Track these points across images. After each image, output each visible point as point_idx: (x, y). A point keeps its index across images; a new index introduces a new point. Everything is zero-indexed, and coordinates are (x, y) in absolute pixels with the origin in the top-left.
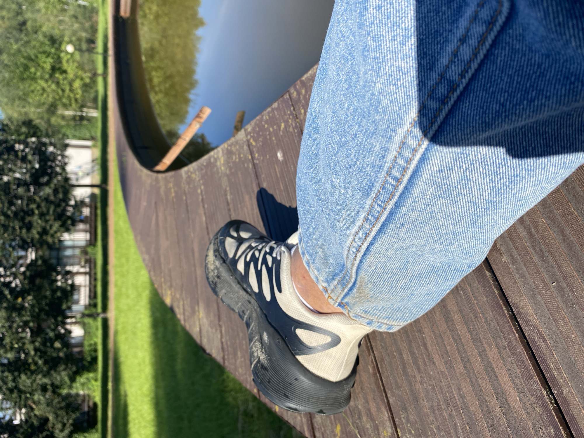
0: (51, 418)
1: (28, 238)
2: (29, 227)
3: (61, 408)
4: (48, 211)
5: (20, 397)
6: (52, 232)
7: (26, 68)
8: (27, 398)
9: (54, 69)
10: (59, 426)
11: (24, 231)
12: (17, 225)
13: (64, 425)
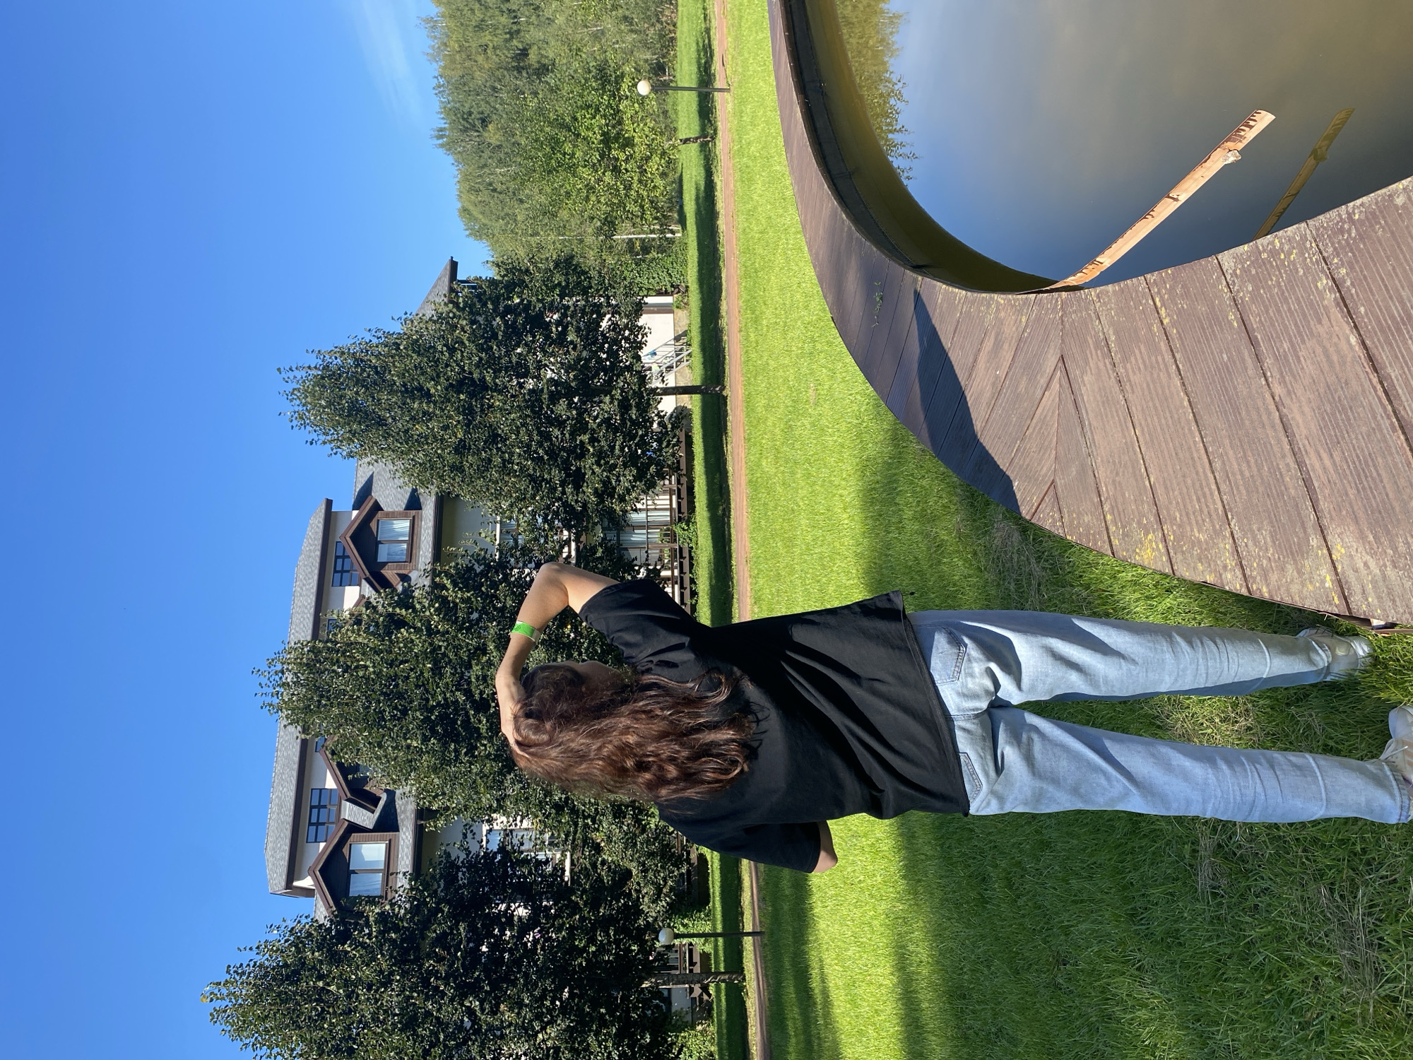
0: (634, 872)
1: (577, 501)
2: (577, 479)
3: (651, 855)
4: (612, 448)
5: (576, 825)
6: (620, 490)
7: (555, 143)
8: (586, 826)
9: (607, 140)
10: (649, 890)
11: (569, 489)
12: (556, 475)
13: (659, 890)
